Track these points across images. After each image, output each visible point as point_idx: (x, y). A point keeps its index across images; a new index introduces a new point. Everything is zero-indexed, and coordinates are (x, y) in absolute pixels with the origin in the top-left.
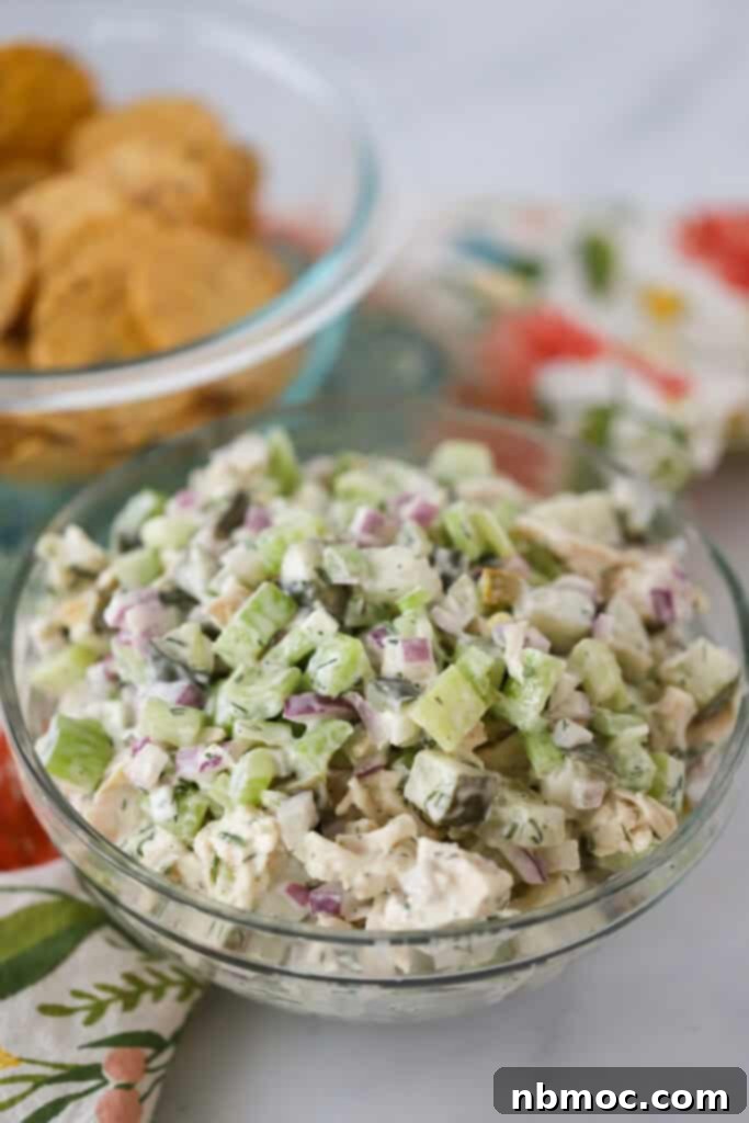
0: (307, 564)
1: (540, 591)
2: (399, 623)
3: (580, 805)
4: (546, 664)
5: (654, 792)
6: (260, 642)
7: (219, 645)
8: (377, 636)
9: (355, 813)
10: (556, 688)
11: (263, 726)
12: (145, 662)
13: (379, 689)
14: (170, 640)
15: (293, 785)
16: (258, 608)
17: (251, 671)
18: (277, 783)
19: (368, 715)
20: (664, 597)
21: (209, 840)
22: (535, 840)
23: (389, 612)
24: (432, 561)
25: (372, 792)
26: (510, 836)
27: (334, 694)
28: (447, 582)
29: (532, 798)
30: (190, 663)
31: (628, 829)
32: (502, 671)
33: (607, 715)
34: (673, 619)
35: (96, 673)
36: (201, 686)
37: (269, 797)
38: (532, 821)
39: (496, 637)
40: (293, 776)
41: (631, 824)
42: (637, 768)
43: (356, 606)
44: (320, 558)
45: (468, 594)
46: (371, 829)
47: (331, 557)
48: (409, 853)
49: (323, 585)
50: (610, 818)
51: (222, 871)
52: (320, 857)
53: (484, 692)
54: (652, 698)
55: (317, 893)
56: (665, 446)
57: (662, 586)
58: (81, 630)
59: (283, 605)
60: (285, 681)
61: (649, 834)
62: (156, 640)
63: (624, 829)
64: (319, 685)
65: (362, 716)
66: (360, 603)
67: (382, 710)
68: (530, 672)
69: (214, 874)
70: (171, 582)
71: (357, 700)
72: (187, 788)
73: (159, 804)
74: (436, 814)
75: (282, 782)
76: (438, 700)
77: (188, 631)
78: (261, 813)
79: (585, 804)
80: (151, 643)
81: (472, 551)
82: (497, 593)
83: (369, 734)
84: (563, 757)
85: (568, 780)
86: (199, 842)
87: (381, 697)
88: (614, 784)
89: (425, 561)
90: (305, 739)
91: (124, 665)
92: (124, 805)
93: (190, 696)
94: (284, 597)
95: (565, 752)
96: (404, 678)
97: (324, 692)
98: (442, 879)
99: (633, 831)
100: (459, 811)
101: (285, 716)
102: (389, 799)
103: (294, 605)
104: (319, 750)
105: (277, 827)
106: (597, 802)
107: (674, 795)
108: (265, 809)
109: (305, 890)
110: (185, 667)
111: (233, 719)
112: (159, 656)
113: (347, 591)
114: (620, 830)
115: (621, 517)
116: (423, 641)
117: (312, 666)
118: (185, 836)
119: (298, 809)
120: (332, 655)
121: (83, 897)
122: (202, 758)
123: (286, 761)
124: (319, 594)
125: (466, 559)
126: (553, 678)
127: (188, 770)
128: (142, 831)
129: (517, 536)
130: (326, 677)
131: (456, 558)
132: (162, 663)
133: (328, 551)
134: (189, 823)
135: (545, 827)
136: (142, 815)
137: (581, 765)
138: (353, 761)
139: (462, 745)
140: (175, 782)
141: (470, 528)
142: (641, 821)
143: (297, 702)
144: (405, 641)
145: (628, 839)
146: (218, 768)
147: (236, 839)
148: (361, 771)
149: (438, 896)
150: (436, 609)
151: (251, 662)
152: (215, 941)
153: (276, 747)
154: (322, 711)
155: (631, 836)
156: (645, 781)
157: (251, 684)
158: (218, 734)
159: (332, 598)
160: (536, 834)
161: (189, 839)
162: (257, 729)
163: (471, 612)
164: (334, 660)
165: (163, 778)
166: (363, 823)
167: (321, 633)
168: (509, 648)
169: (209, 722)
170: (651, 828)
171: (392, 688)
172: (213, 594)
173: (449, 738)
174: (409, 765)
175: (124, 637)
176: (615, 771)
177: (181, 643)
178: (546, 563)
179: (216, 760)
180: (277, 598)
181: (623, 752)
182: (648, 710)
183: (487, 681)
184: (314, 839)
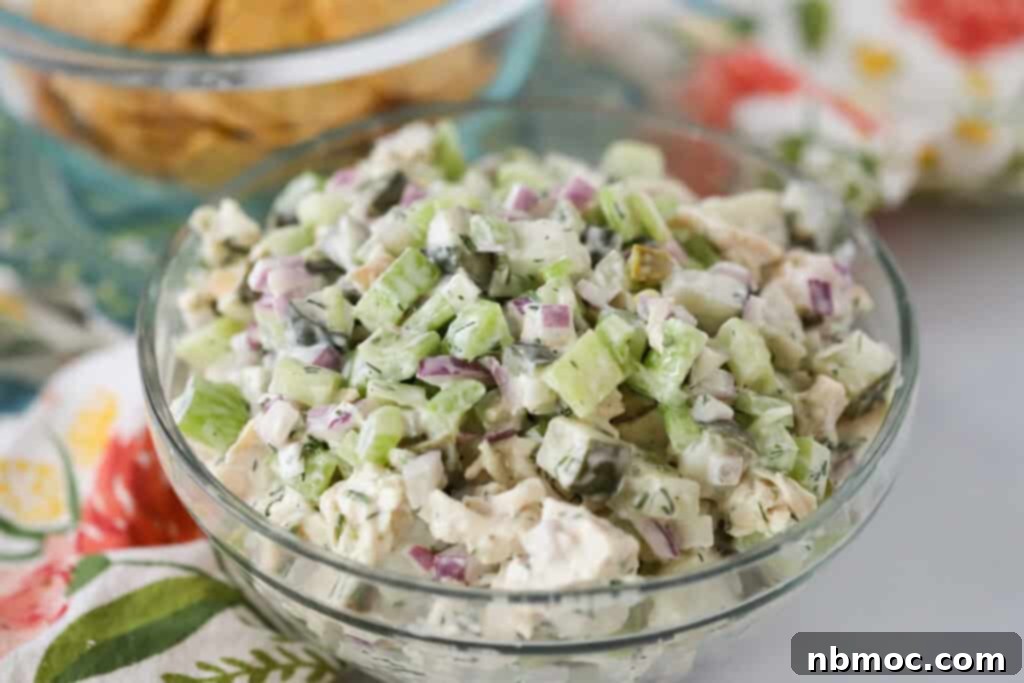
0: (452, 230)
1: (693, 273)
2: (542, 292)
3: (715, 480)
4: (687, 334)
5: (795, 474)
6: (400, 307)
7: (360, 310)
8: (518, 304)
9: (484, 477)
10: (697, 361)
11: (396, 387)
12: (285, 326)
13: (516, 352)
14: (310, 301)
15: (422, 445)
16: (401, 272)
17: (389, 335)
18: (406, 443)
19: (504, 380)
20: (823, 289)
21: (336, 499)
22: (665, 509)
23: (533, 282)
24: (583, 239)
25: (503, 457)
26: (641, 505)
27: (470, 358)
28: (596, 258)
29: (666, 471)
30: (329, 325)
31: (765, 508)
32: (643, 341)
33: (752, 396)
34: (830, 312)
35: (239, 342)
36: (338, 348)
37: (396, 455)
38: (664, 491)
39: (640, 310)
40: (424, 437)
41: (769, 504)
42: (777, 446)
43: (500, 276)
44: (467, 225)
45: (616, 269)
46: (499, 492)
47: (477, 224)
48: (535, 517)
49: (468, 253)
50: (747, 496)
51: (346, 530)
52: (445, 518)
53: (622, 360)
54: (804, 387)
55: (440, 557)
56: (853, 172)
57: (822, 278)
58: (227, 301)
59: (426, 270)
60: (422, 343)
61: (787, 515)
62: (296, 301)
63: (761, 507)
64: (456, 348)
65: (498, 383)
66: (505, 273)
67: (517, 375)
68: (670, 342)
69: (338, 532)
70: (319, 253)
71: (492, 364)
72: (317, 445)
73: (288, 462)
74: (566, 480)
75: (412, 442)
76: (574, 364)
77: (330, 294)
78: (388, 471)
79: (722, 480)
80: (291, 304)
81: (626, 231)
82: (646, 270)
83: (504, 399)
84: (701, 430)
85: (705, 454)
86: (325, 502)
87: (518, 361)
88: (753, 462)
89: (575, 237)
90: (437, 398)
91: (267, 332)
92: (255, 466)
93: (328, 358)
94: (428, 263)
95: (702, 425)
96: (542, 343)
97: (460, 355)
98: (563, 538)
99: (770, 510)
100: (589, 477)
101: (418, 376)
102: (520, 465)
103: (438, 273)
104: (449, 408)
105: (402, 484)
106: (734, 479)
107: (817, 479)
108: (392, 469)
109: (429, 553)
110: (324, 329)
111: (367, 380)
112: (298, 317)
113: (491, 260)
114: (757, 508)
115: (790, 219)
116: (565, 309)
117: (451, 330)
118: (312, 495)
119: (425, 468)
120: (471, 318)
121: (220, 576)
122: (332, 416)
123: (417, 421)
124: (462, 260)
125: (619, 239)
126: (693, 350)
127: (318, 428)
128: (272, 494)
129: (676, 224)
130: (463, 341)
131: (608, 237)
132: (301, 324)
133: (474, 219)
134: (317, 482)
135: (677, 498)
136: (273, 477)
137: (719, 439)
138: (486, 425)
139: (598, 414)
140: (305, 440)
141: (624, 209)
142: (779, 501)
143: (431, 364)
144: (545, 307)
145: (766, 519)
146: (347, 425)
147: (360, 496)
148: (492, 434)
149: (559, 556)
150: (582, 282)
151: (390, 326)
152: (337, 602)
153: (407, 408)
154: (456, 373)
155: (768, 516)
156: (786, 461)
157: (386, 346)
158: (352, 393)
159: (477, 267)
160: (666, 504)
161: (316, 499)
162: (390, 389)
163: (618, 287)
164: (473, 323)
165: (292, 436)
166: (491, 487)
167: (461, 298)
168: (651, 319)
169: (344, 384)
170: (789, 509)
171: (528, 352)
172: (360, 263)
173: (582, 402)
174: (542, 433)
175: (265, 300)
176: (753, 447)
177: (321, 305)
178: (703, 251)
179: (346, 417)
180: (420, 263)
181: (764, 431)
182: (797, 396)
183: (627, 349)
184: (439, 498)
